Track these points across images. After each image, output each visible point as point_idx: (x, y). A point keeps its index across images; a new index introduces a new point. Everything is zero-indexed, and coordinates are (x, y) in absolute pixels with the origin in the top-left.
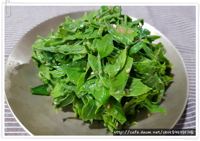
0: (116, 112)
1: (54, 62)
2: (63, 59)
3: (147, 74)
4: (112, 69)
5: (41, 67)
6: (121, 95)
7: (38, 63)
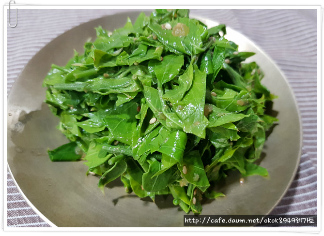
1: (83, 106)
5: (61, 116)
7: (56, 110)
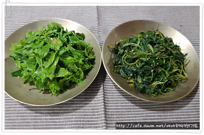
0: (54, 85)
1: (22, 58)
2: (26, 57)
3: (69, 65)
4: (47, 64)
5: (16, 61)
6: (52, 77)
7: (14, 59)
